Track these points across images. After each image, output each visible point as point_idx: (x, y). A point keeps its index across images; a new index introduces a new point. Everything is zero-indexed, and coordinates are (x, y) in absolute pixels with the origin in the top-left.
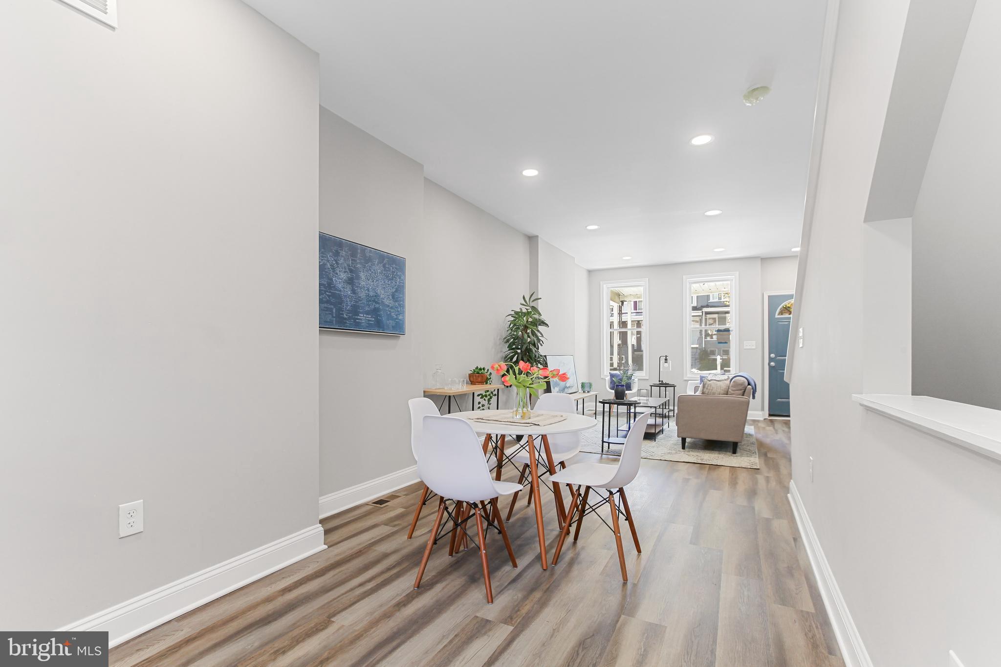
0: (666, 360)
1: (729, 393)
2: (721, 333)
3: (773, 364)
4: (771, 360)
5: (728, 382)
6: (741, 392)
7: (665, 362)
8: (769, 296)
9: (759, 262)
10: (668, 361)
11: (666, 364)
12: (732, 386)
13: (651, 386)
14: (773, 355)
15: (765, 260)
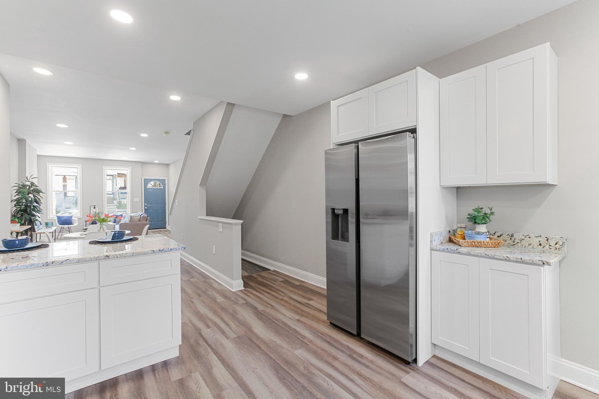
0: (95, 207)
1: (140, 220)
2: (123, 194)
3: (146, 208)
4: (145, 206)
5: (139, 216)
6: (146, 220)
7: (94, 209)
8: (144, 179)
9: (140, 164)
10: (96, 208)
11: (95, 210)
12: (142, 218)
13: (86, 221)
14: (146, 204)
15: (143, 163)
